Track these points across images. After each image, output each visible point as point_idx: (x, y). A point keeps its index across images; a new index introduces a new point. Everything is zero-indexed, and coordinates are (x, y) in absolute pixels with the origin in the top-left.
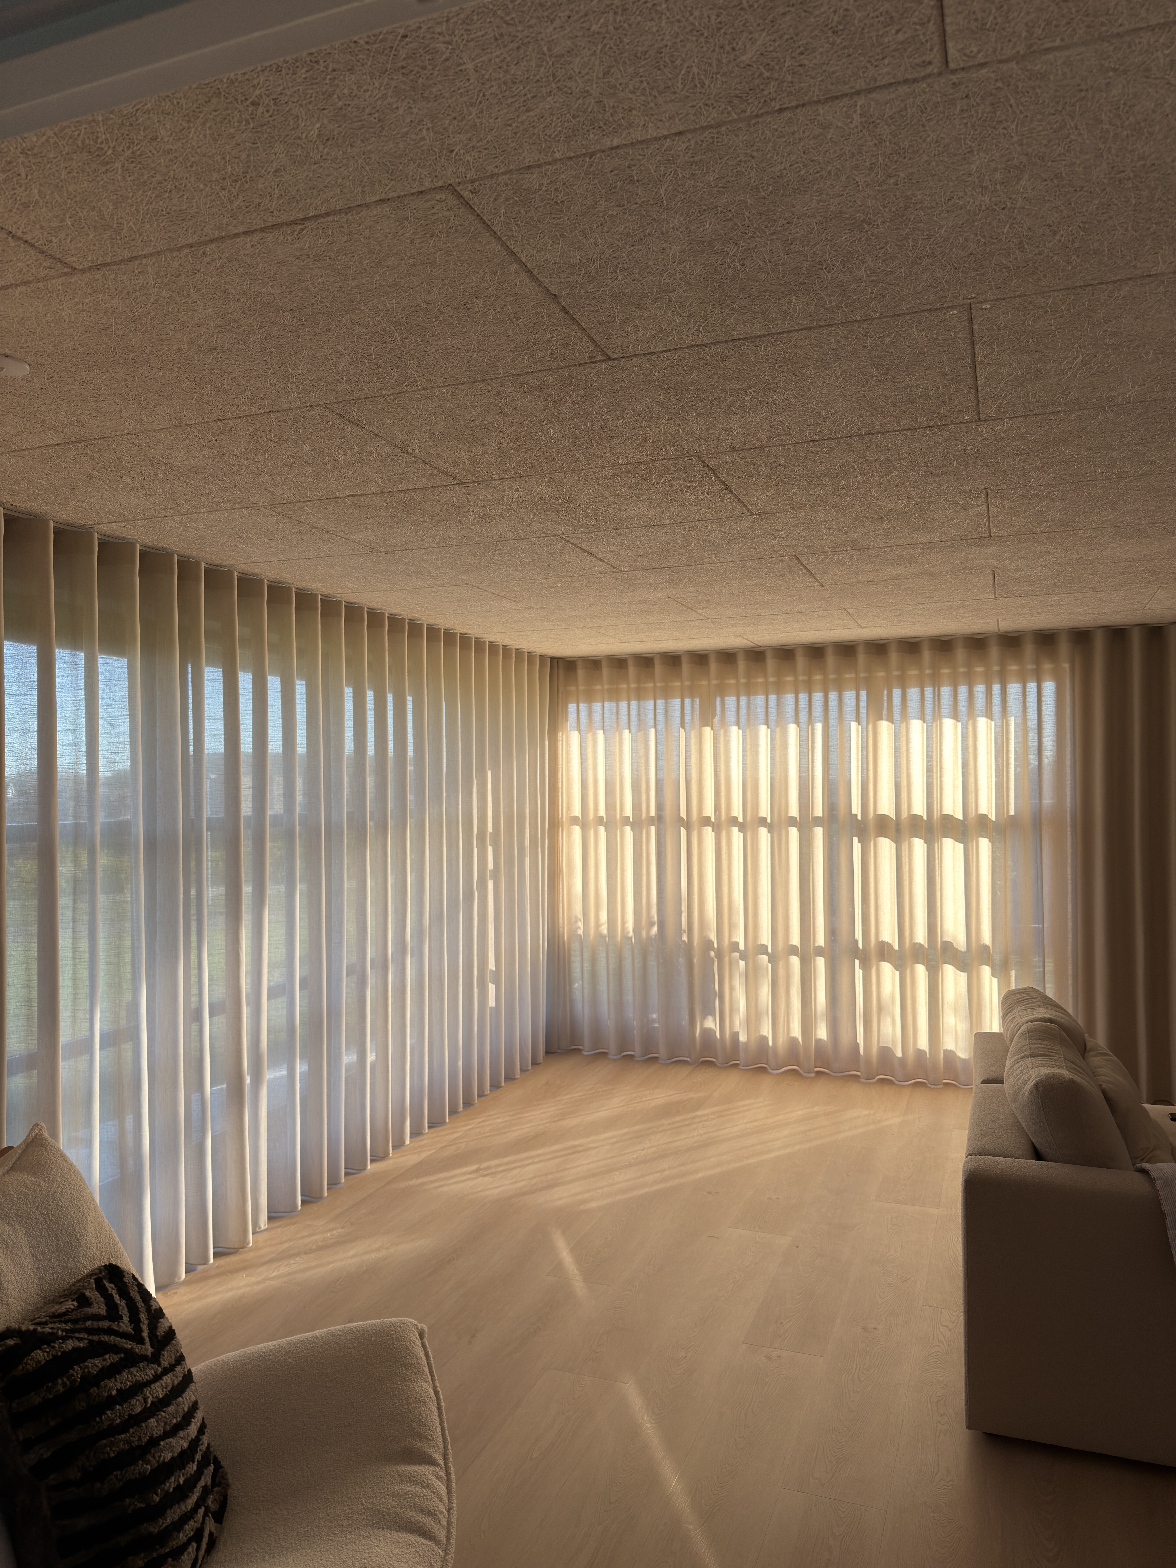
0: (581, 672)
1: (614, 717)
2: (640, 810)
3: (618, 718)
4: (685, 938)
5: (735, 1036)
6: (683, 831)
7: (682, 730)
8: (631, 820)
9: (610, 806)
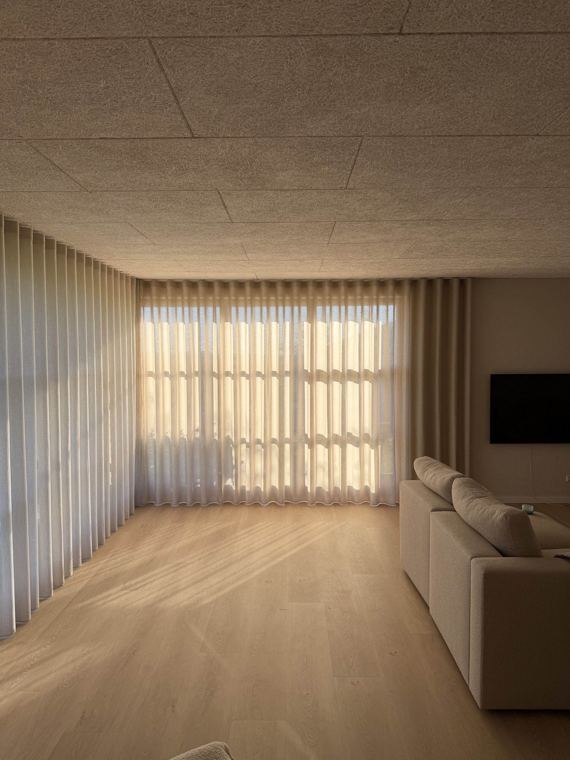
0: (154, 289)
1: (174, 315)
2: (191, 368)
3: (176, 316)
4: (216, 438)
5: (243, 488)
6: (215, 380)
7: (214, 324)
8: (185, 373)
9: (172, 365)
